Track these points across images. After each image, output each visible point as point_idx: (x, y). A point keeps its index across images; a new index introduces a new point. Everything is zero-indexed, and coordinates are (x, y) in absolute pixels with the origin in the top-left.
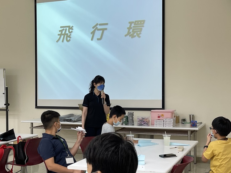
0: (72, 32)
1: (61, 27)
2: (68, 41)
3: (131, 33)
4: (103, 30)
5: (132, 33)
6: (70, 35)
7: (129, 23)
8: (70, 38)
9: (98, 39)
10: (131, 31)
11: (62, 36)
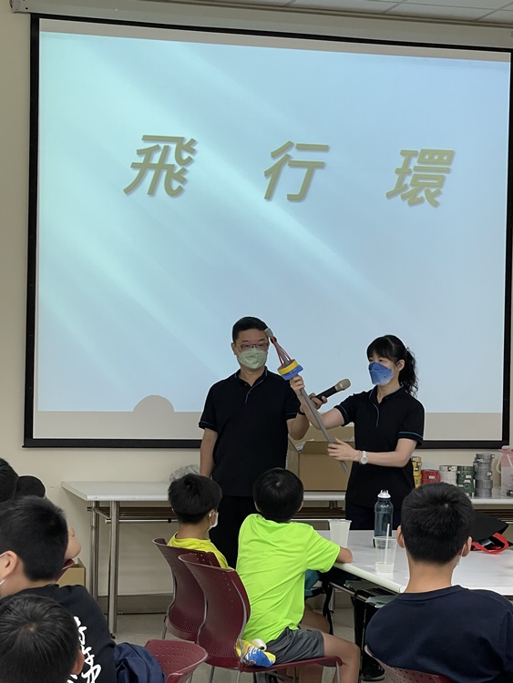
0: (190, 160)
1: (146, 138)
2: (174, 193)
3: (406, 187)
4: (312, 167)
5: (410, 189)
6: (184, 171)
7: (403, 153)
8: (183, 181)
9: (291, 198)
10: (408, 180)
11: (151, 174)
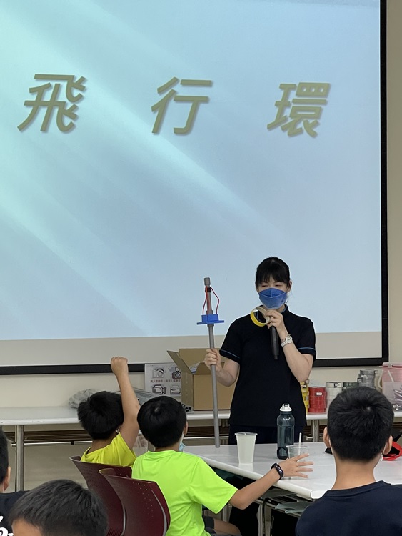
0: (80, 97)
1: (38, 77)
2: (65, 129)
3: (286, 119)
4: (197, 102)
5: (290, 120)
6: (75, 108)
7: (282, 86)
8: (74, 117)
9: (178, 132)
10: (288, 112)
11: (43, 112)
